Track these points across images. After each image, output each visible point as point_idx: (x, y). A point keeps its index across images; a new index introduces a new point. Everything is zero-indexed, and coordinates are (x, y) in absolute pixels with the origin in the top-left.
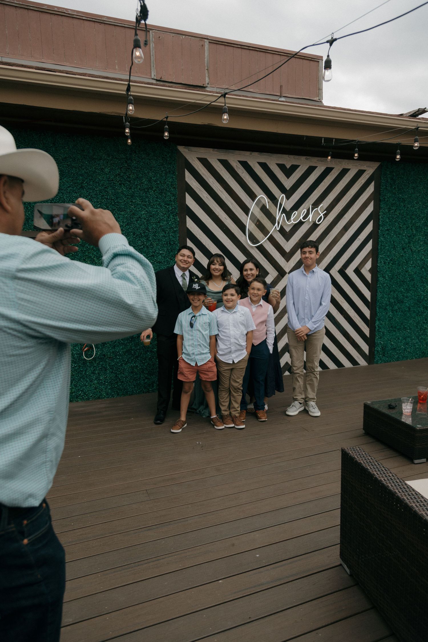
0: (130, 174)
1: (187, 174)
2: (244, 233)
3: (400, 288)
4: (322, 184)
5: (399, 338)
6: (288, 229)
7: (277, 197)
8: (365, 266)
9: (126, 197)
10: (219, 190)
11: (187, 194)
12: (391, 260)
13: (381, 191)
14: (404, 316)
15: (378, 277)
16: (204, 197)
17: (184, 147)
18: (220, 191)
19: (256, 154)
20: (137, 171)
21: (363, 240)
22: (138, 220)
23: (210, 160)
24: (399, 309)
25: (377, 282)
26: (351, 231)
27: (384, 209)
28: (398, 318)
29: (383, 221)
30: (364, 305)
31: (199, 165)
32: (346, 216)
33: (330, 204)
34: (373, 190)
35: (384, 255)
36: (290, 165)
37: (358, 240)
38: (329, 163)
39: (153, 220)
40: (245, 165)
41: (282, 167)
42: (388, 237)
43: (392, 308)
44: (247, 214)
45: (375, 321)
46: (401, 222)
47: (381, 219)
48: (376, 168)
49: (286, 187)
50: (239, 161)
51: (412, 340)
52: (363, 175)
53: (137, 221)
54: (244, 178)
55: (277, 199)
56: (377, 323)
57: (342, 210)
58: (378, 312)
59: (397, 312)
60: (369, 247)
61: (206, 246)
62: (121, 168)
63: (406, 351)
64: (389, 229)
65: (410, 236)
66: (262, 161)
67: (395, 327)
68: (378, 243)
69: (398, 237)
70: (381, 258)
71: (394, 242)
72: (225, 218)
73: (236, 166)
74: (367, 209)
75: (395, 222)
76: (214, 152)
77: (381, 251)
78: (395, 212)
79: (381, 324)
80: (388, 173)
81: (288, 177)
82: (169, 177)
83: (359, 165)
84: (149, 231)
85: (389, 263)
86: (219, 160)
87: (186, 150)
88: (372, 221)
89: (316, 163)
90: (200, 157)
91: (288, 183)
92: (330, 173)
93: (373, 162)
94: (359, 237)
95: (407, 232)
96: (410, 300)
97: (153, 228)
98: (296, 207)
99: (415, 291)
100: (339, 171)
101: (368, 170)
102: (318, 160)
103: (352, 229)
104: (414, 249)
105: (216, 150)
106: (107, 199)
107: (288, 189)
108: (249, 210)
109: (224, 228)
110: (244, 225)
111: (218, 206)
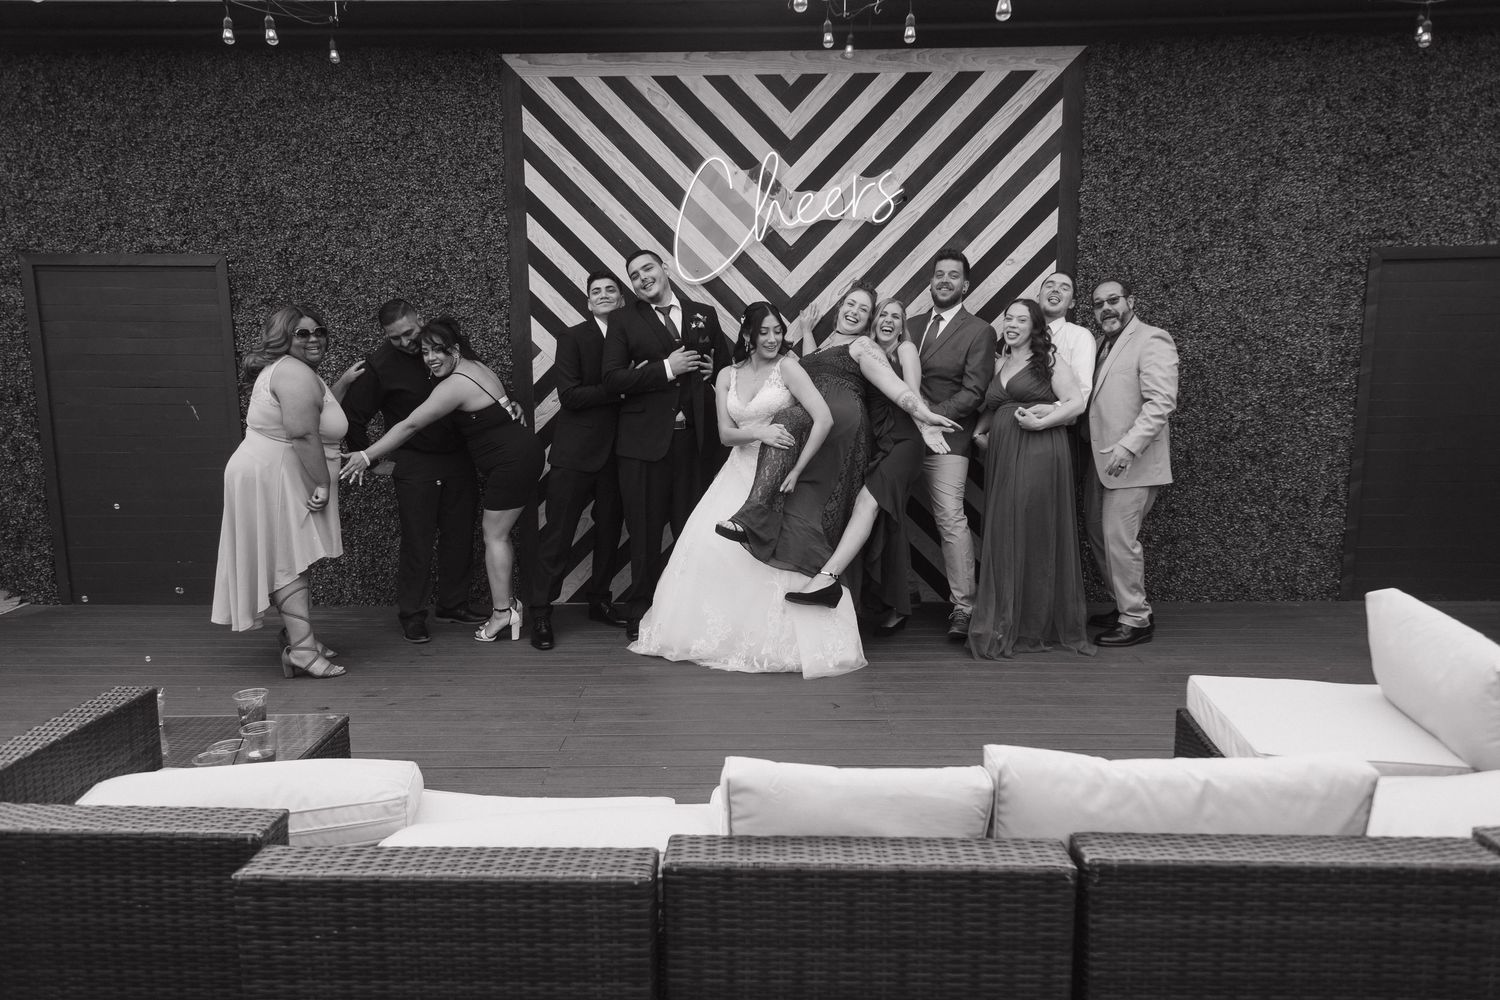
0: (396, 127)
1: (527, 115)
2: (671, 249)
4: (892, 117)
6: (791, 240)
7: (757, 156)
9: (388, 177)
10: (606, 149)
11: (527, 164)
13: (1083, 125)
16: (567, 167)
17: (518, 55)
19: (700, 56)
20: (412, 118)
21: (1024, 264)
22: (416, 227)
23: (581, 81)
26: (984, 238)
27: (1096, 177)
29: (1094, 210)
31: (555, 95)
32: (968, 198)
33: (918, 169)
34: (1058, 124)
36: (797, 76)
38: (915, 60)
39: (447, 226)
40: (673, 87)
41: (773, 83)
44: (679, 207)
46: (1154, 211)
47: (1085, 205)
48: (1069, 62)
49: (785, 132)
50: (656, 78)
52: (1025, 86)
53: (412, 228)
54: (670, 116)
55: (758, 162)
57: (955, 185)
62: (379, 113)
63: (1174, 576)
64: (1114, 231)
65: (1190, 250)
66: (719, 70)
68: (1076, 271)
71: (1130, 268)
72: (621, 215)
73: (649, 89)
74: (1037, 178)
75: (1133, 210)
76: (594, 61)
78: (1133, 183)
80: (1110, 73)
81: (791, 107)
82: (483, 126)
83: (1011, 58)
84: (440, 250)
86: (607, 80)
87: (525, 63)
88: (1055, 213)
89: (874, 63)
90: (556, 75)
91: (791, 123)
92: (917, 91)
93: (1060, 48)
94: (1013, 257)
95: (1178, 237)
97: (448, 241)
98: (816, 181)
99: (1211, 407)
100: (947, 81)
101: (1043, 71)
102: (878, 58)
103: (989, 234)
104: (1203, 286)
105: (596, 55)
106: (349, 182)
107: (791, 138)
108: (683, 193)
109: (620, 240)
110: (669, 232)
111: (602, 189)
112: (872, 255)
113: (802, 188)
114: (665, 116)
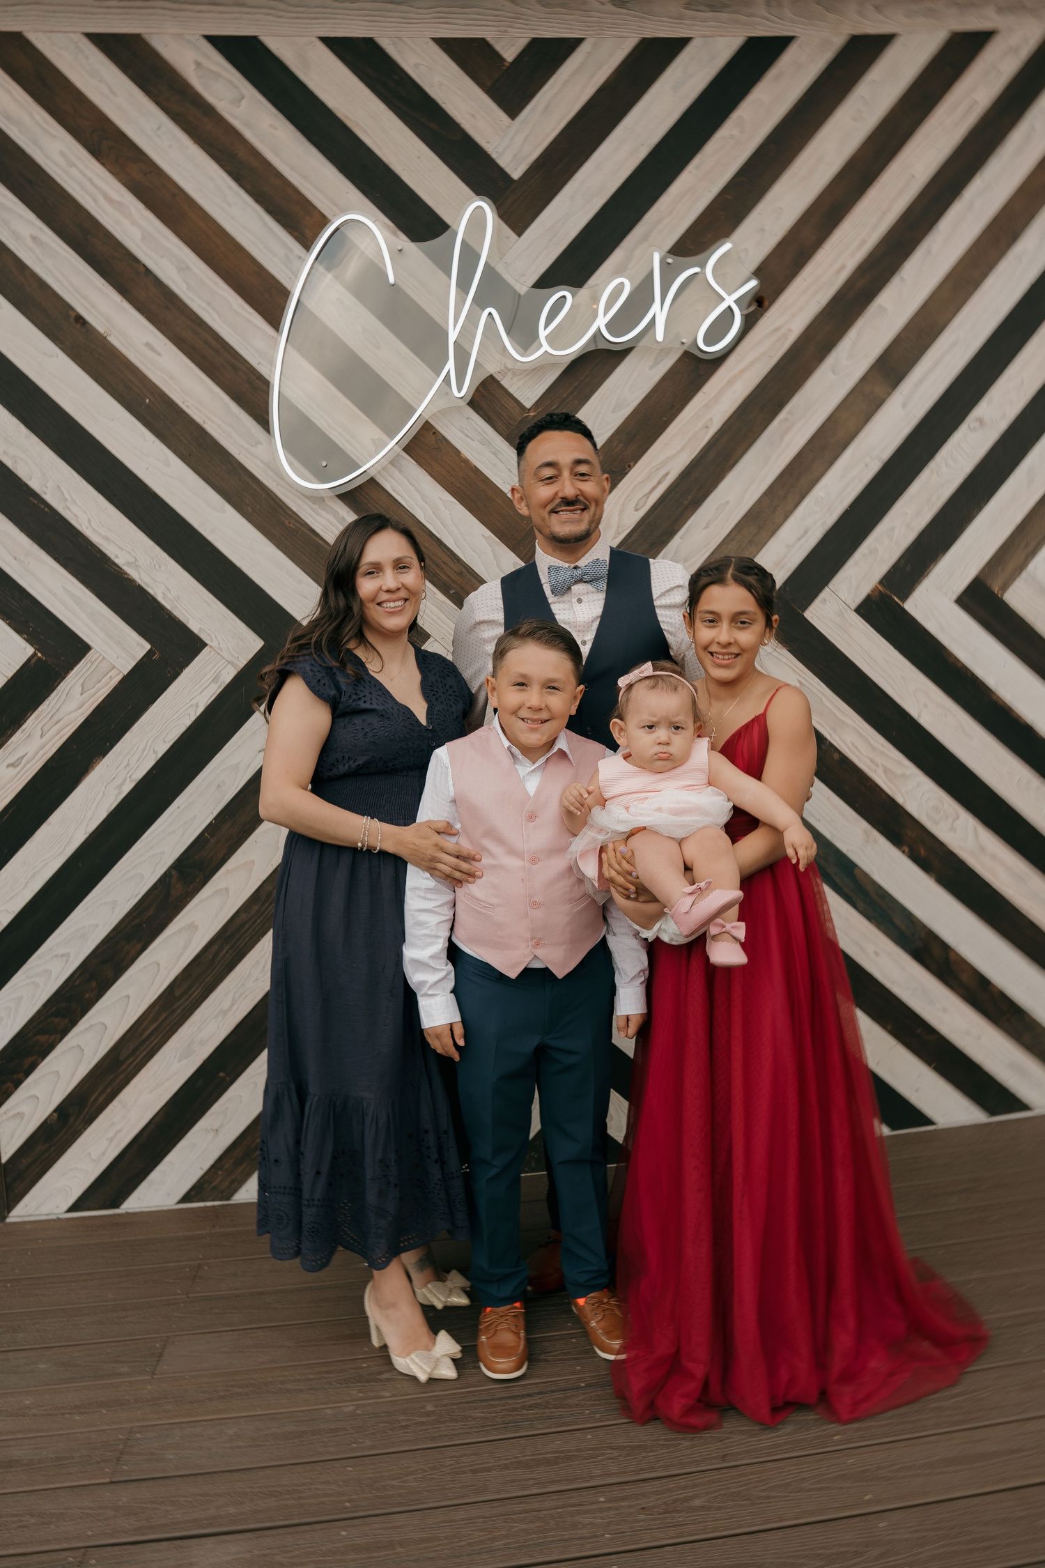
2: (263, 419)
4: (723, 132)
10: (106, 196)
16: (17, 237)
18: (110, 201)
32: (885, 299)
33: (779, 244)
36: (521, 43)
37: (974, 426)
40: (250, 58)
41: (472, 57)
44: (276, 323)
49: (503, 161)
50: (213, 40)
54: (247, 125)
55: (447, 226)
61: (48, 498)
66: (352, 27)
72: (148, 345)
73: (198, 64)
81: (513, 109)
86: (98, 40)
89: (681, 18)
91: (514, 143)
92: (773, 71)
107: (516, 175)
108: (285, 294)
109: (147, 401)
110: (257, 381)
111: (100, 285)
112: (700, 425)
113: (547, 281)
114: (236, 123)
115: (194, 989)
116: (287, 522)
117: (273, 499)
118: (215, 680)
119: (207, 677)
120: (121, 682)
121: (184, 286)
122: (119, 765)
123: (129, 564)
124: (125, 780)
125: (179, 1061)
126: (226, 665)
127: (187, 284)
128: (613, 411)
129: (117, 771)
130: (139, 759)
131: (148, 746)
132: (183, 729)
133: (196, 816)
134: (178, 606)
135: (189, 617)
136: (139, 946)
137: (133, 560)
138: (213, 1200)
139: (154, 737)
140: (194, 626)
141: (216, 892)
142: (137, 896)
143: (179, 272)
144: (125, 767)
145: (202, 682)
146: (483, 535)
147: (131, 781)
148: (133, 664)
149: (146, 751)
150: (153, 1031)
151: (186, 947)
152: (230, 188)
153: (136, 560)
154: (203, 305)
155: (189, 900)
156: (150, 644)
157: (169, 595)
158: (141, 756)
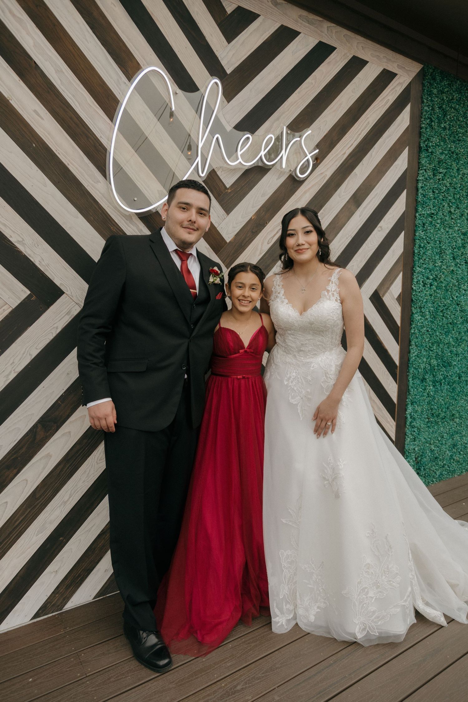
2: (103, 170)
3: (447, 336)
4: (309, 80)
5: (442, 437)
6: (229, 181)
7: (198, 82)
8: (391, 289)
12: (434, 279)
13: (421, 128)
14: (452, 392)
15: (413, 313)
18: (14, 15)
21: (388, 231)
24: (444, 378)
25: (411, 324)
27: (425, 170)
28: (442, 397)
29: (424, 196)
30: (387, 372)
32: (357, 170)
33: (325, 136)
34: (408, 124)
35: (425, 268)
36: (234, 7)
37: (380, 229)
38: (326, 32)
42: (432, 231)
43: (434, 376)
44: (111, 117)
45: (406, 405)
46: (451, 203)
47: (420, 191)
48: (414, 74)
49: (224, 63)
51: (461, 437)
52: (391, 84)
56: (410, 409)
57: (352, 155)
58: (412, 387)
59: (441, 384)
60: (398, 247)
63: (452, 461)
64: (433, 214)
67: (438, 416)
68: (415, 242)
69: (448, 232)
70: (418, 273)
71: (440, 242)
72: (35, 111)
74: (396, 163)
75: (442, 199)
77: (419, 259)
78: (443, 180)
79: (416, 412)
80: (435, 91)
81: (229, 39)
83: (384, 57)
85: (431, 285)
88: (405, 193)
89: (297, 21)
91: (229, 55)
92: (328, 60)
93: (410, 61)
94: (382, 224)
96: (461, 360)
100: (346, 61)
101: (401, 76)
102: (300, 16)
103: (368, 204)
107: (229, 72)
108: (117, 101)
109: (34, 145)
110: (100, 147)
111: (6, 68)
115: (48, 492)
116: (112, 228)
117: (104, 213)
118: (68, 313)
119: (64, 312)
120: (11, 313)
121: (59, 82)
122: (8, 363)
123: (19, 242)
124: (11, 372)
125: (37, 536)
126: (75, 306)
127: (60, 80)
128: (262, 196)
129: (7, 366)
130: (20, 359)
131: (26, 351)
132: (48, 341)
133: (53, 391)
134: (48, 269)
135: (55, 276)
136: (15, 471)
137: (21, 240)
138: (52, 613)
139: (30, 346)
140: (57, 282)
141: (63, 435)
142: (15, 441)
143: (56, 72)
144: (11, 364)
145: (61, 314)
146: (205, 247)
147: (15, 372)
148: (19, 302)
149: (26, 354)
150: (22, 521)
151: (44, 468)
152: (88, 32)
153: (23, 240)
154: (70, 95)
155: (47, 440)
156: (30, 291)
157: (43, 263)
158: (21, 358)
